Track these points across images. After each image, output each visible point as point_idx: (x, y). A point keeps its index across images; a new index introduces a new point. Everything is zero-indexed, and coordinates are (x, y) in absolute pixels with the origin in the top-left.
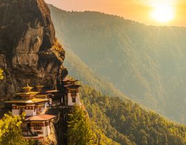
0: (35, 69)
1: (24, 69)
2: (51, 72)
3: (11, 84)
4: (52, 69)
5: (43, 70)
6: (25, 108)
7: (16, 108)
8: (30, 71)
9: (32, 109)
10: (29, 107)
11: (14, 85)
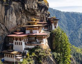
0: (36, 11)
1: (30, 11)
2: (43, 13)
3: (24, 18)
4: (44, 11)
5: (40, 11)
6: (33, 29)
7: (28, 30)
8: (33, 12)
9: (37, 29)
10: (35, 29)
11: (25, 19)
